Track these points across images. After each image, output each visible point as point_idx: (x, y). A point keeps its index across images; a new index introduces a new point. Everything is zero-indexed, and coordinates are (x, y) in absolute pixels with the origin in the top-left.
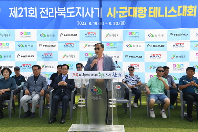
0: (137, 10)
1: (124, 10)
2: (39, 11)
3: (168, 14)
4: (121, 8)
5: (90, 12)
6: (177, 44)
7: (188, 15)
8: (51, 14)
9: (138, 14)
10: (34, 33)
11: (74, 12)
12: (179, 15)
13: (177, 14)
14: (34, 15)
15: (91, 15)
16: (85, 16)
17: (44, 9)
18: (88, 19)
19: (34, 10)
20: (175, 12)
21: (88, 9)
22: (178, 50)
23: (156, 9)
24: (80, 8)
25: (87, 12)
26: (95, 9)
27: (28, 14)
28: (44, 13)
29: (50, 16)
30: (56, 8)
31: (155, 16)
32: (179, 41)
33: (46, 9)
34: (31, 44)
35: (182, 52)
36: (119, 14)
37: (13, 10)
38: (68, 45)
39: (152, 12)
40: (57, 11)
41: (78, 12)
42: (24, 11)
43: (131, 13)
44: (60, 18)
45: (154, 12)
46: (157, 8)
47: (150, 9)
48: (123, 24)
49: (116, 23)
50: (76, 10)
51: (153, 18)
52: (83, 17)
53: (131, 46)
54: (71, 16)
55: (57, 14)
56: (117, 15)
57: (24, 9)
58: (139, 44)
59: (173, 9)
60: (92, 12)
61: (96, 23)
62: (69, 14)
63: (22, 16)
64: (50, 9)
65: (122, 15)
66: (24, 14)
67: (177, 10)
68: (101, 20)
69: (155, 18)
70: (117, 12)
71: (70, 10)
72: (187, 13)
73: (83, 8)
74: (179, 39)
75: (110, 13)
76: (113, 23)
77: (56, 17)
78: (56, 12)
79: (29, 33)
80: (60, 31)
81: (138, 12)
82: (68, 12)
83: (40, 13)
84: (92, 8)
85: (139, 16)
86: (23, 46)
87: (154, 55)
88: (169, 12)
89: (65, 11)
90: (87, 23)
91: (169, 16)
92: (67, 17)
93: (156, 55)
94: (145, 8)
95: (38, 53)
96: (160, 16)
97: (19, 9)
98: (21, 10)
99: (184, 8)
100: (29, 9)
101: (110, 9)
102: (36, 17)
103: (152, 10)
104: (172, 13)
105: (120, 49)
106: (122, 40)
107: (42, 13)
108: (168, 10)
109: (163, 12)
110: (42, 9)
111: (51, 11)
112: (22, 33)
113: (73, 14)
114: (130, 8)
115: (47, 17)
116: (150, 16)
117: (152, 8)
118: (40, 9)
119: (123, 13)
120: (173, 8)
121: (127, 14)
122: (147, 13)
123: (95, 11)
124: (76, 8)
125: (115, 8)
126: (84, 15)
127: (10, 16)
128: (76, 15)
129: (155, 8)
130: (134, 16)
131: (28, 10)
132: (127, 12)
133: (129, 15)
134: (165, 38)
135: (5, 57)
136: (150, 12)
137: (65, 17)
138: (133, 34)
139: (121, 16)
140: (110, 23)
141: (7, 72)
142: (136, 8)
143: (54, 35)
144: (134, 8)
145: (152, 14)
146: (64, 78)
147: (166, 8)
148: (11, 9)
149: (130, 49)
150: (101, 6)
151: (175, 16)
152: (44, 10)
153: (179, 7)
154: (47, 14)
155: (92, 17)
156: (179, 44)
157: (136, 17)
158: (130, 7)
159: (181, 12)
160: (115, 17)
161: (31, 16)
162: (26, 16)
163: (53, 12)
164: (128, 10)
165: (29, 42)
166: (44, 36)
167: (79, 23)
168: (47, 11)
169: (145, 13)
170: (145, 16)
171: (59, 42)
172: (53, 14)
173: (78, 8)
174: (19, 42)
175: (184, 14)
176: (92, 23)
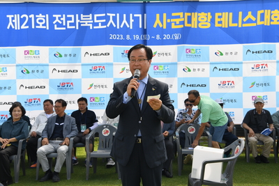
0: (198, 17)
1: (178, 17)
2: (51, 19)
3: (243, 22)
4: (173, 14)
5: (128, 20)
6: (258, 66)
7: (272, 23)
8: (71, 24)
9: (198, 22)
10: (44, 53)
11: (104, 21)
12: (259, 23)
13: (256, 22)
14: (45, 25)
15: (129, 24)
16: (122, 26)
17: (60, 16)
18: (125, 30)
19: (45, 18)
20: (254, 19)
21: (125, 15)
22: (259, 74)
23: (225, 15)
24: (114, 15)
25: (125, 21)
26: (135, 15)
27: (36, 24)
28: (61, 23)
29: (69, 27)
30: (77, 15)
31: (225, 25)
32: (260, 62)
33: (62, 17)
34: (40, 69)
35: (264, 77)
36: (171, 23)
37: (13, 18)
38: (97, 69)
39: (219, 20)
40: (80, 18)
41: (111, 21)
42: (30, 19)
43: (190, 22)
44: (83, 30)
45: (222, 19)
46: (227, 13)
47: (217, 15)
48: (177, 38)
49: (167, 37)
50: (107, 18)
51: (221, 28)
52: (118, 27)
53: (189, 70)
54: (100, 27)
55: (80, 24)
56: (169, 25)
57: (30, 16)
58: (201, 67)
59: (250, 15)
60: (132, 21)
61: (137, 37)
62: (97, 24)
63: (27, 27)
64: (68, 16)
65: (176, 24)
66: (29, 23)
67: (256, 16)
68: (144, 32)
69: (225, 28)
70: (169, 21)
71: (98, 18)
72: (271, 20)
73: (118, 15)
74: (260, 60)
75: (158, 21)
76: (162, 37)
77: (77, 28)
78: (78, 21)
79: (37, 52)
80: (84, 49)
81: (200, 20)
82: (96, 21)
83: (54, 23)
84: (131, 15)
85: (200, 26)
86: (28, 72)
87: (224, 83)
88: (245, 20)
89: (91, 19)
90: (125, 37)
91: (244, 25)
92: (95, 27)
93: (227, 83)
94: (209, 14)
95: (51, 82)
96: (231, 25)
97: (22, 17)
98: (25, 18)
99: (267, 13)
100: (37, 16)
101: (158, 15)
102: (48, 28)
103: (220, 17)
104: (250, 21)
105: (174, 74)
106: (176, 61)
107: (57, 23)
108: (243, 17)
109: (235, 20)
110: (57, 16)
111: (70, 19)
112: (27, 52)
113: (103, 24)
114: (187, 14)
115: (64, 29)
116: (217, 25)
117: (220, 14)
118: (54, 16)
119: (178, 21)
120: (250, 13)
121: (183, 23)
122: (213, 21)
123: (136, 19)
124: (108, 14)
125: (165, 15)
126: (120, 25)
127: (8, 28)
128: (108, 26)
129: (224, 13)
130: (194, 25)
131: (35, 18)
132: (182, 20)
133: (187, 25)
134: (239, 58)
135: (1, 88)
136: (217, 20)
137: (91, 28)
138: (193, 52)
139: (173, 26)
140: (158, 37)
141: (19, 111)
142: (196, 13)
143: (75, 55)
144: (193, 13)
145: (220, 22)
147: (240, 13)
148: (10, 17)
149: (188, 75)
150: (143, 12)
151: (254, 25)
152: (59, 18)
153: (259, 12)
154: (64, 24)
155: (131, 28)
156: (261, 66)
157: (196, 27)
158: (188, 12)
159: (262, 18)
160: (165, 27)
161: (41, 27)
162: (33, 27)
163: (73, 21)
164: (184, 17)
165: (38, 65)
166: (61, 56)
167: (112, 37)
168: (64, 19)
169: (209, 21)
170: (209, 25)
171: (82, 65)
172: (74, 24)
173: (111, 15)
174: (22, 65)
175: (267, 23)
176: (131, 37)
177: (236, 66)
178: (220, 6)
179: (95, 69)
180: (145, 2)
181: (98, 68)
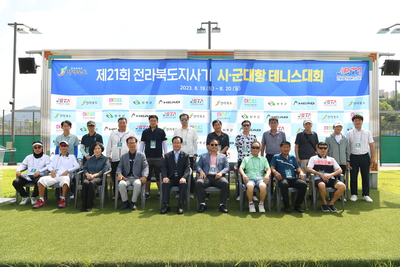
0: (255, 73)
1: (238, 72)
2: (133, 73)
3: (291, 79)
4: (234, 70)
5: (196, 74)
7: (314, 80)
8: (148, 77)
9: (255, 77)
11: (176, 74)
12: (304, 80)
13: (301, 78)
14: (127, 77)
15: (197, 77)
16: (191, 79)
17: (139, 70)
18: (194, 83)
19: (127, 72)
20: (300, 76)
21: (193, 70)
23: (276, 72)
24: (185, 69)
25: (193, 75)
26: (202, 70)
27: (120, 77)
28: (140, 75)
29: (146, 79)
30: (154, 69)
31: (276, 80)
33: (141, 70)
36: (232, 77)
37: (101, 72)
38: (169, 115)
39: (272, 76)
40: (156, 72)
41: (182, 74)
42: (115, 72)
43: (248, 76)
44: (158, 81)
45: (275, 75)
46: (278, 71)
47: (270, 71)
48: (237, 90)
49: (228, 88)
50: (179, 72)
51: (273, 82)
52: (188, 80)
53: (247, 117)
54: (173, 79)
55: (156, 76)
56: (230, 78)
57: (115, 70)
58: (257, 115)
59: (296, 73)
60: (199, 74)
61: (204, 88)
62: (170, 77)
63: (112, 79)
64: (146, 70)
65: (236, 78)
66: (114, 76)
67: (301, 74)
68: (210, 84)
69: (277, 83)
70: (230, 75)
71: (171, 72)
72: (313, 78)
73: (188, 69)
74: (305, 109)
75: (221, 75)
76: (224, 88)
77: (153, 80)
78: (154, 74)
79: (120, 100)
80: (159, 97)
81: (256, 75)
82: (169, 74)
83: (135, 75)
84: (199, 70)
85: (256, 81)
86: (112, 117)
88: (293, 77)
89: (165, 72)
90: (193, 88)
91: (292, 81)
92: (168, 80)
93: (278, 129)
94: (264, 70)
95: (131, 125)
96: (282, 80)
97: (108, 71)
98: (111, 72)
99: (310, 71)
100: (120, 70)
101: (221, 71)
102: (129, 80)
103: (272, 74)
104: (296, 78)
106: (236, 109)
107: (137, 76)
108: (292, 74)
109: (285, 77)
110: (137, 70)
111: (148, 72)
112: (111, 100)
113: (175, 77)
115: (143, 80)
116: (270, 80)
118: (135, 70)
119: (238, 75)
120: (296, 71)
121: (240, 77)
122: (267, 76)
123: (203, 74)
124: (180, 69)
125: (227, 70)
126: (189, 78)
127: (97, 79)
128: (179, 78)
130: (251, 79)
131: (119, 72)
132: (242, 75)
133: (245, 79)
134: (288, 108)
136: (270, 76)
137: (165, 80)
138: (250, 102)
139: (234, 80)
140: (221, 88)
142: (253, 70)
144: (250, 70)
145: (273, 78)
147: (289, 71)
148: (99, 71)
150: (210, 67)
151: (300, 81)
152: (139, 72)
153: (304, 71)
154: (143, 77)
155: (199, 80)
156: (305, 115)
157: (253, 81)
158: (246, 69)
159: (306, 76)
160: (227, 81)
161: (123, 79)
162: (117, 79)
163: (150, 74)
164: (243, 72)
165: (120, 111)
166: (139, 103)
167: (183, 88)
168: (142, 72)
169: (264, 76)
170: (263, 80)
171: (157, 111)
172: (151, 77)
173: (182, 70)
174: (107, 111)
175: (310, 80)
176: (199, 88)
177: (285, 115)
178: (273, 64)
180: (210, 60)
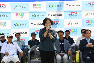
34: (42, 14)
79: (40, 5)
86: (35, 16)
112: (35, 5)
135: (21, 25)
146: (88, 41)
165: (40, 12)
166: (53, 7)
171: (64, 12)
174: (32, 12)
179: (72, 13)
181: (73, 13)
